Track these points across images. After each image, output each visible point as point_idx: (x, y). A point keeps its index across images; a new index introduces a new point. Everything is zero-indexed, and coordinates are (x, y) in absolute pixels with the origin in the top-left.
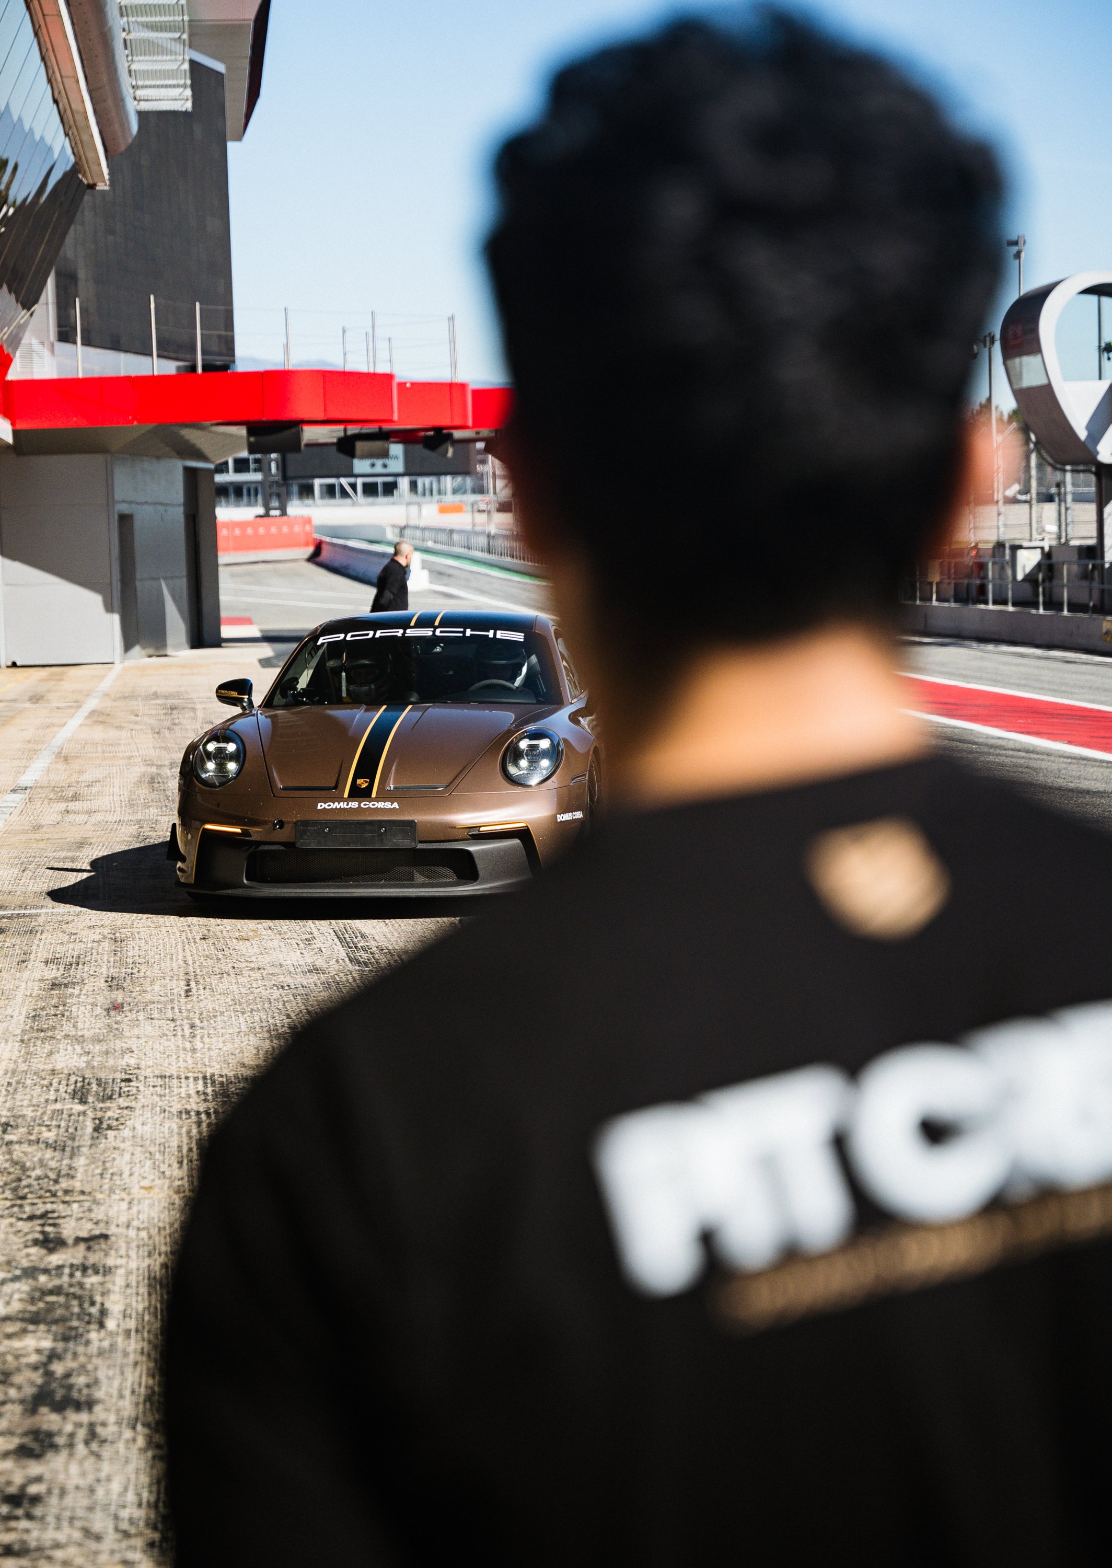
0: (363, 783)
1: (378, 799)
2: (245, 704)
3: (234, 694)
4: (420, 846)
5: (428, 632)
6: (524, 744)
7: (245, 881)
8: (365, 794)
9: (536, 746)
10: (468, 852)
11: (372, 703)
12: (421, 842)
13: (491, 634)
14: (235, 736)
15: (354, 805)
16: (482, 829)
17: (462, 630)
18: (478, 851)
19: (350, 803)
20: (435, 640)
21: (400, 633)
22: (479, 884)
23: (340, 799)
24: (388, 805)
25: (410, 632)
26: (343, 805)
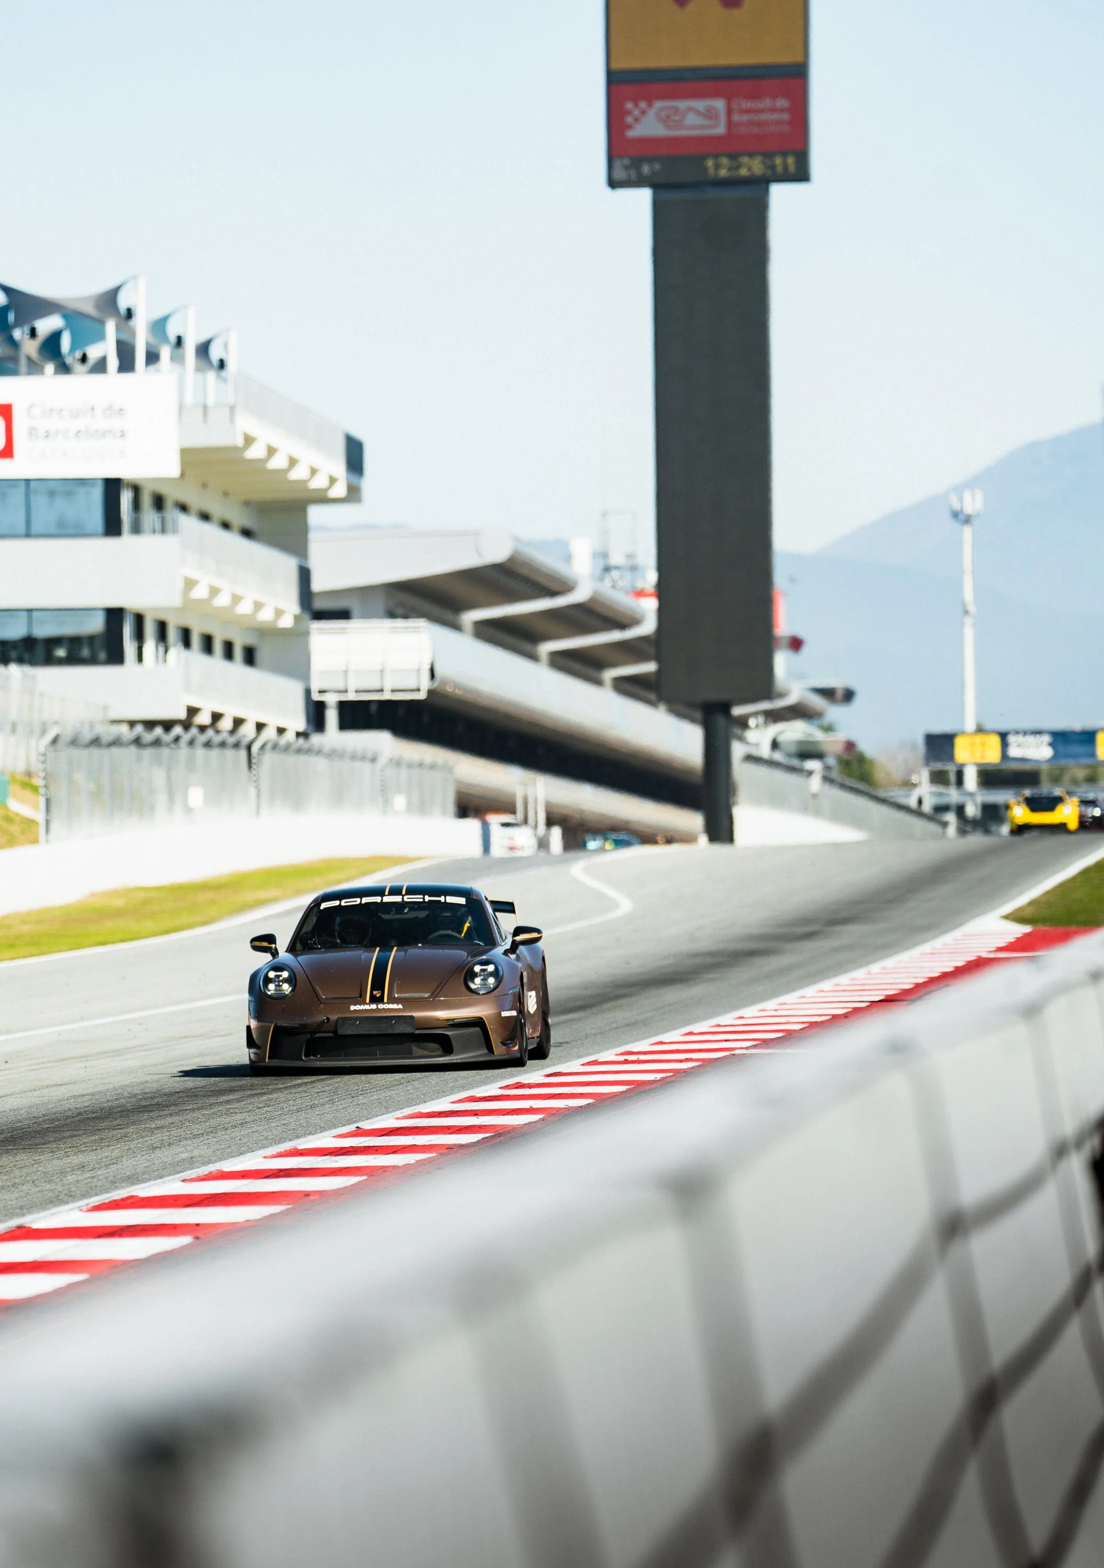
0: (377, 994)
1: (388, 1003)
2: (273, 951)
3: (265, 944)
4: (417, 1032)
5: (398, 899)
6: (477, 968)
7: (304, 1058)
8: (380, 1000)
9: (486, 970)
10: (447, 1036)
11: (371, 946)
12: (418, 1029)
13: (442, 899)
14: (286, 967)
15: (374, 1006)
16: (455, 1021)
17: (422, 896)
18: (453, 1035)
19: (371, 1005)
20: (403, 904)
21: (378, 899)
22: (454, 1056)
23: (365, 1003)
24: (395, 1006)
25: (387, 899)
26: (366, 1007)
